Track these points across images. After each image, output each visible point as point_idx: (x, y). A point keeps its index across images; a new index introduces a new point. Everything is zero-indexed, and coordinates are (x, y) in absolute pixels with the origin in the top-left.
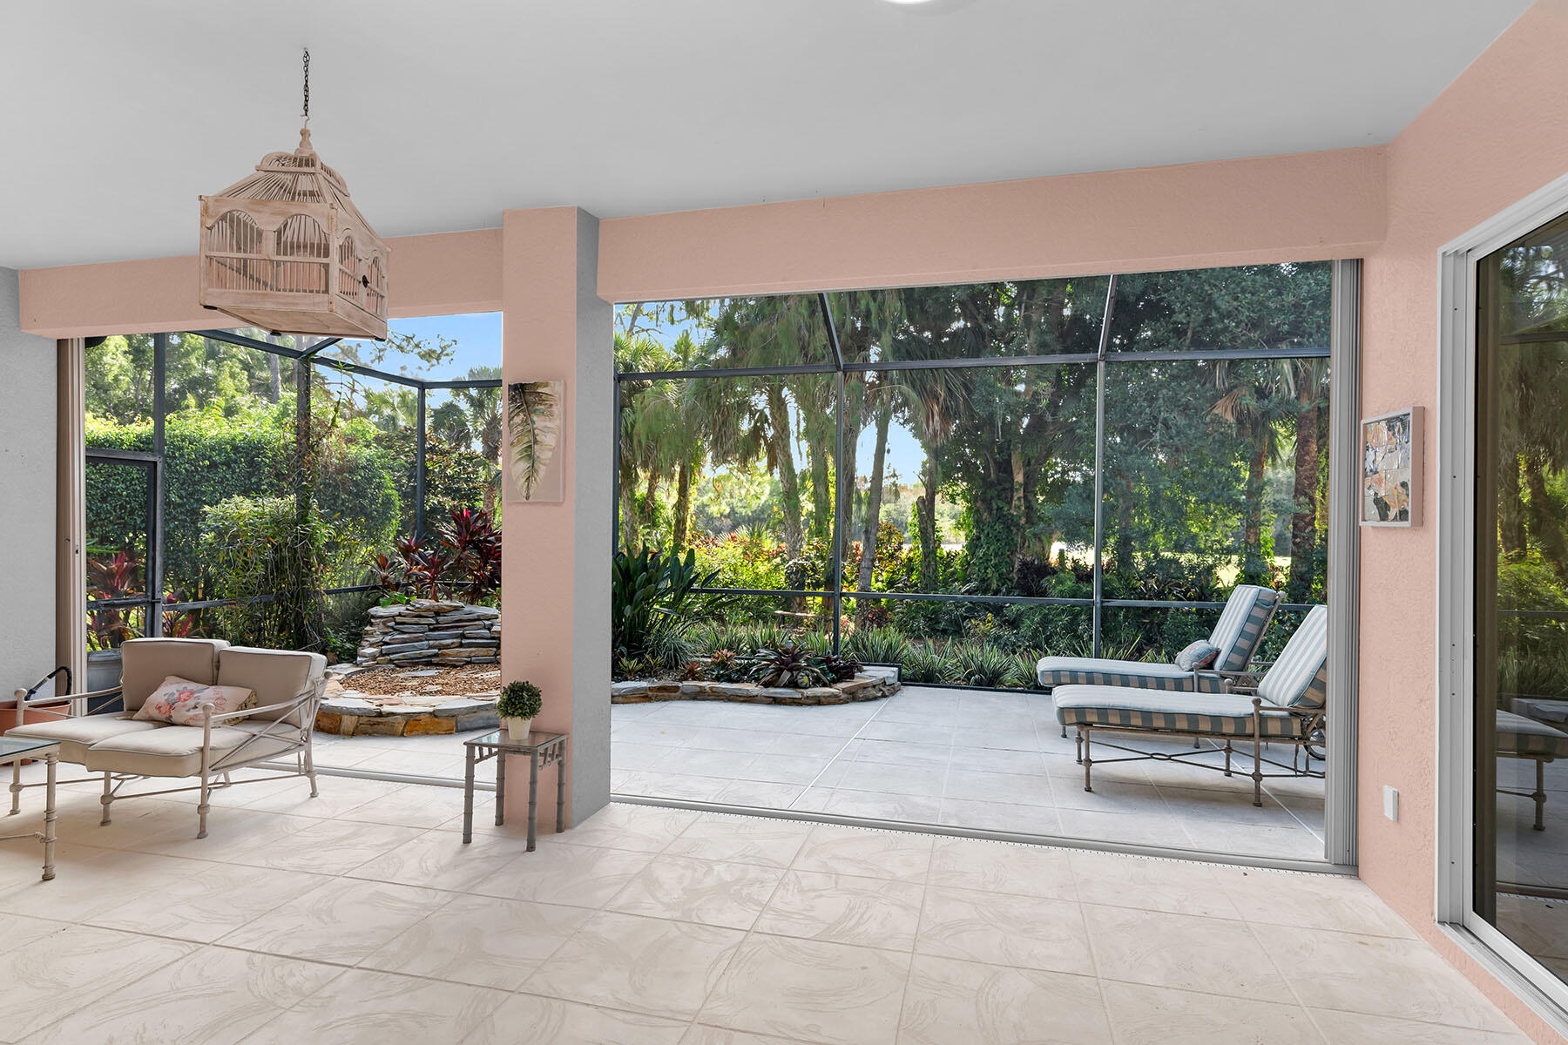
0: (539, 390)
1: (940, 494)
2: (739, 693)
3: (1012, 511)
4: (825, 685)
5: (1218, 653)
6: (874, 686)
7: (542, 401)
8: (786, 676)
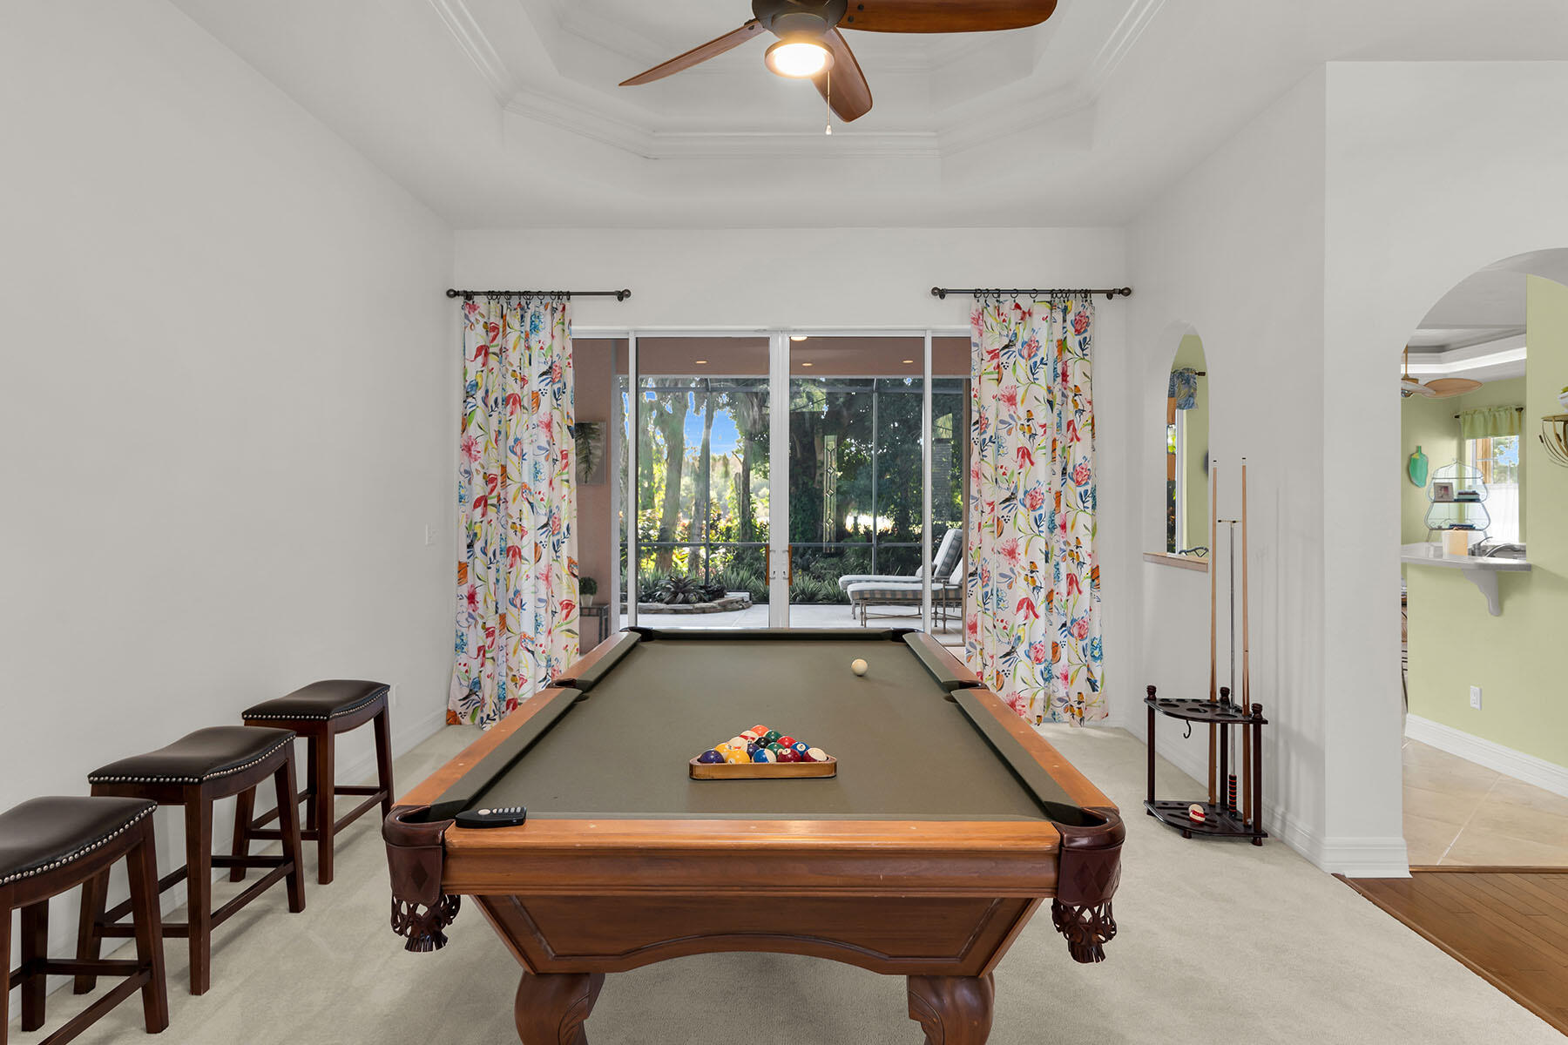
0: (593, 426)
1: (754, 470)
2: (651, 608)
3: (815, 486)
4: (705, 602)
5: (936, 566)
6: (737, 602)
7: (594, 433)
8: (681, 596)
